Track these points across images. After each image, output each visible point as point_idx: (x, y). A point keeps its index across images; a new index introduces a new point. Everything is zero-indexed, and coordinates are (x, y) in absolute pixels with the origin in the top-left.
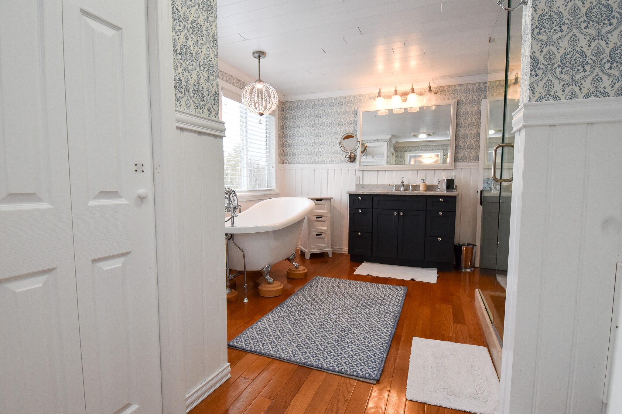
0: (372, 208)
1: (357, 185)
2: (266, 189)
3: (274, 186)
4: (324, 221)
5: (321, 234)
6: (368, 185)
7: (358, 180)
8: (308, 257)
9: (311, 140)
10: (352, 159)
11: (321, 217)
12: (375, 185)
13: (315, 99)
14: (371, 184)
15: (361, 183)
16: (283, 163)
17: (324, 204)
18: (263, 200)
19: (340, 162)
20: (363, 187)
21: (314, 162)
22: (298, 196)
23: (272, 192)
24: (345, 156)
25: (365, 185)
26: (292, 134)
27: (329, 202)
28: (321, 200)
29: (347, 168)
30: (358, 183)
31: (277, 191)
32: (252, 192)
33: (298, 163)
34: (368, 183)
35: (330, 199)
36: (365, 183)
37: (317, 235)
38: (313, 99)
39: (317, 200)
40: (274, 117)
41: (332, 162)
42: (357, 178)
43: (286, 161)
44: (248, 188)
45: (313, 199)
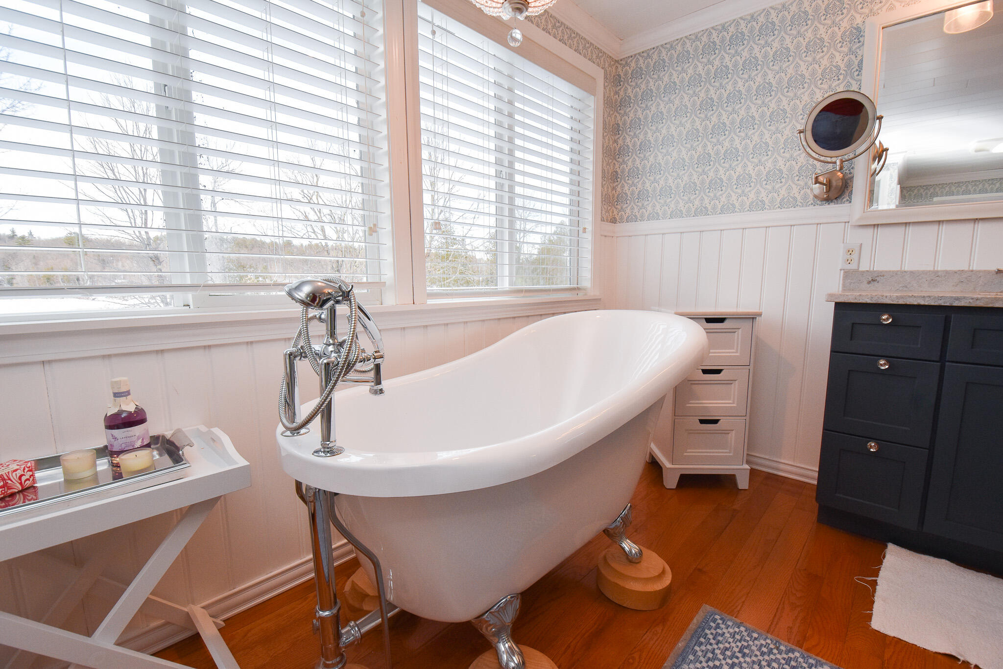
0: (942, 359)
1: (848, 275)
2: (568, 286)
3: (587, 280)
4: (729, 382)
5: (715, 422)
6: (894, 274)
7: (855, 256)
8: (671, 482)
9: (695, 149)
10: (832, 194)
11: (718, 372)
12: (924, 272)
13: (713, 28)
14: (907, 268)
15: (864, 267)
16: (614, 221)
17: (733, 331)
18: (553, 314)
19: (788, 203)
20: (874, 278)
21: (702, 211)
22: (649, 309)
23: (581, 296)
24: (817, 178)
25: (881, 274)
26: (641, 143)
27: (748, 324)
28: (721, 320)
29: (813, 222)
30: (853, 266)
31: (593, 293)
32: (522, 295)
33: (653, 216)
34: (894, 266)
35: (752, 318)
36: (879, 267)
37: (702, 422)
38: (704, 28)
39: (709, 320)
40: (593, 97)
41: (759, 206)
42: (850, 252)
43: (622, 215)
44: (511, 283)
45: (694, 318)
